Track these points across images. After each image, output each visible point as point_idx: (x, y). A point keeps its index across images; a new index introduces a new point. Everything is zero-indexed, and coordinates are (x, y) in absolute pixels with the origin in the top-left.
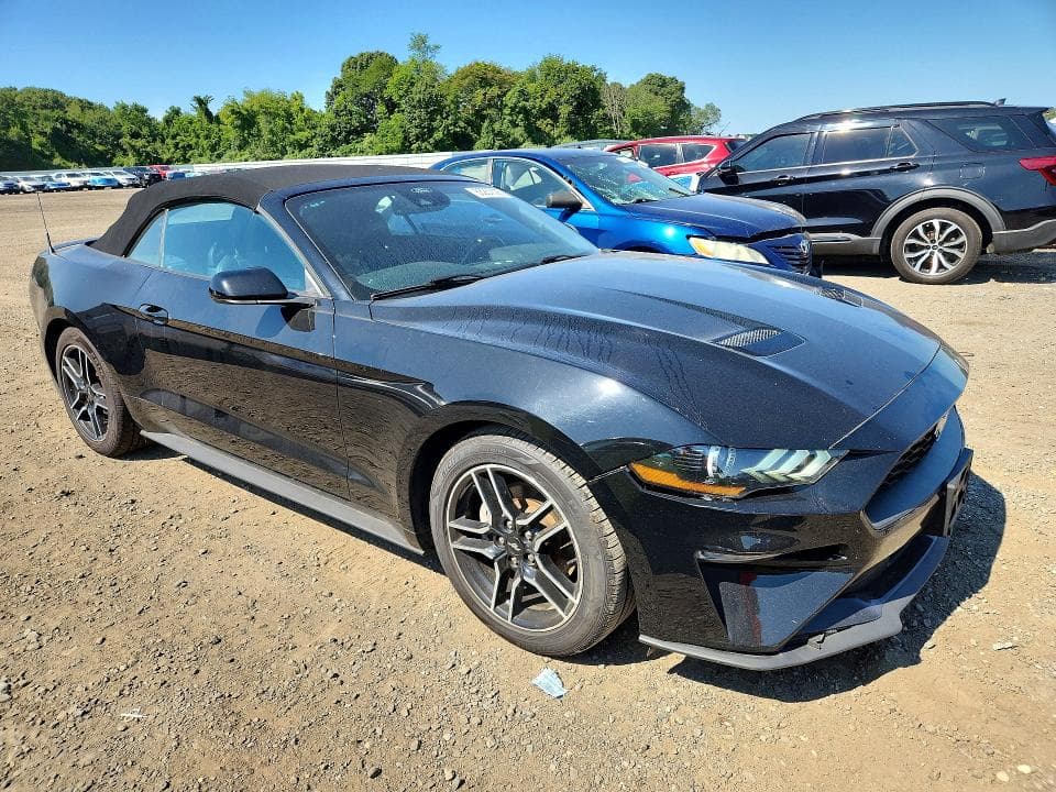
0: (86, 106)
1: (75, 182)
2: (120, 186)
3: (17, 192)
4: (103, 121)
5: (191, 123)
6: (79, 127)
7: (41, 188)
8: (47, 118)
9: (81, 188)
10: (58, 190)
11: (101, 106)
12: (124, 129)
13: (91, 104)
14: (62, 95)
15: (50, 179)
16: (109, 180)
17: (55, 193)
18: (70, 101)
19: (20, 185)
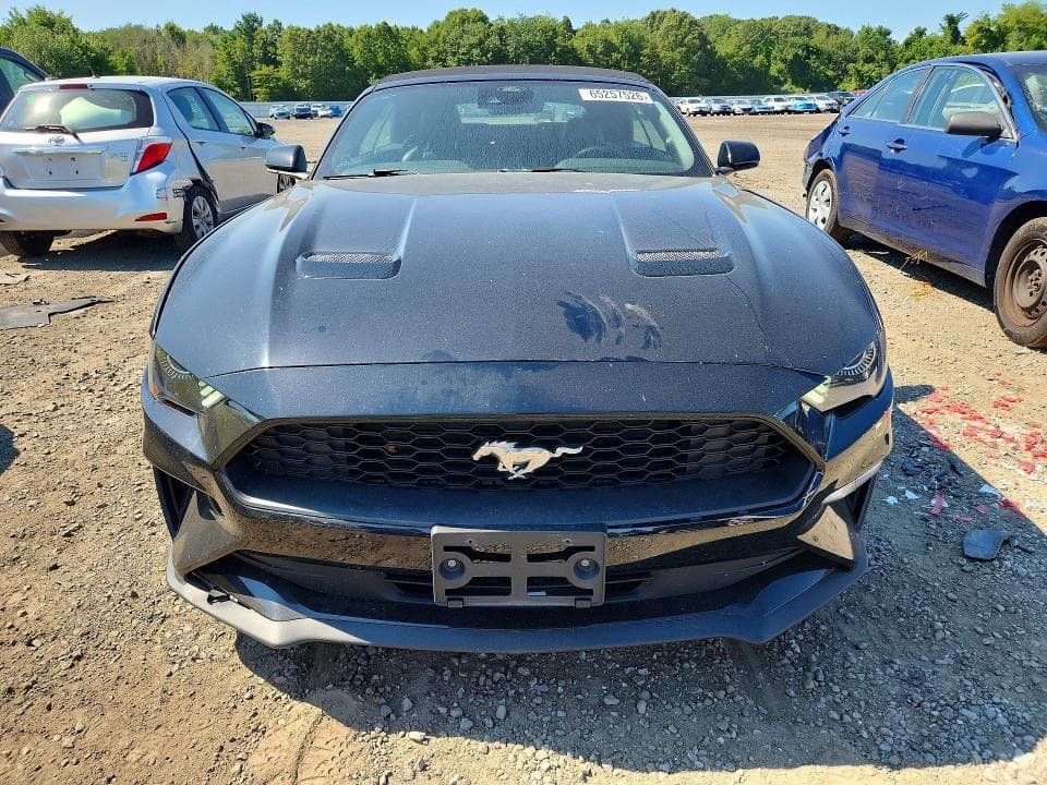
0: (834, 30)
1: (778, 106)
2: (818, 111)
3: (729, 114)
4: (842, 47)
5: (931, 45)
6: (818, 52)
7: (747, 111)
8: (792, 46)
9: (782, 112)
10: (762, 113)
11: (847, 31)
12: (860, 54)
13: (837, 28)
14: (815, 21)
15: (760, 103)
16: (809, 105)
17: (760, 116)
18: (819, 27)
19: (733, 107)
